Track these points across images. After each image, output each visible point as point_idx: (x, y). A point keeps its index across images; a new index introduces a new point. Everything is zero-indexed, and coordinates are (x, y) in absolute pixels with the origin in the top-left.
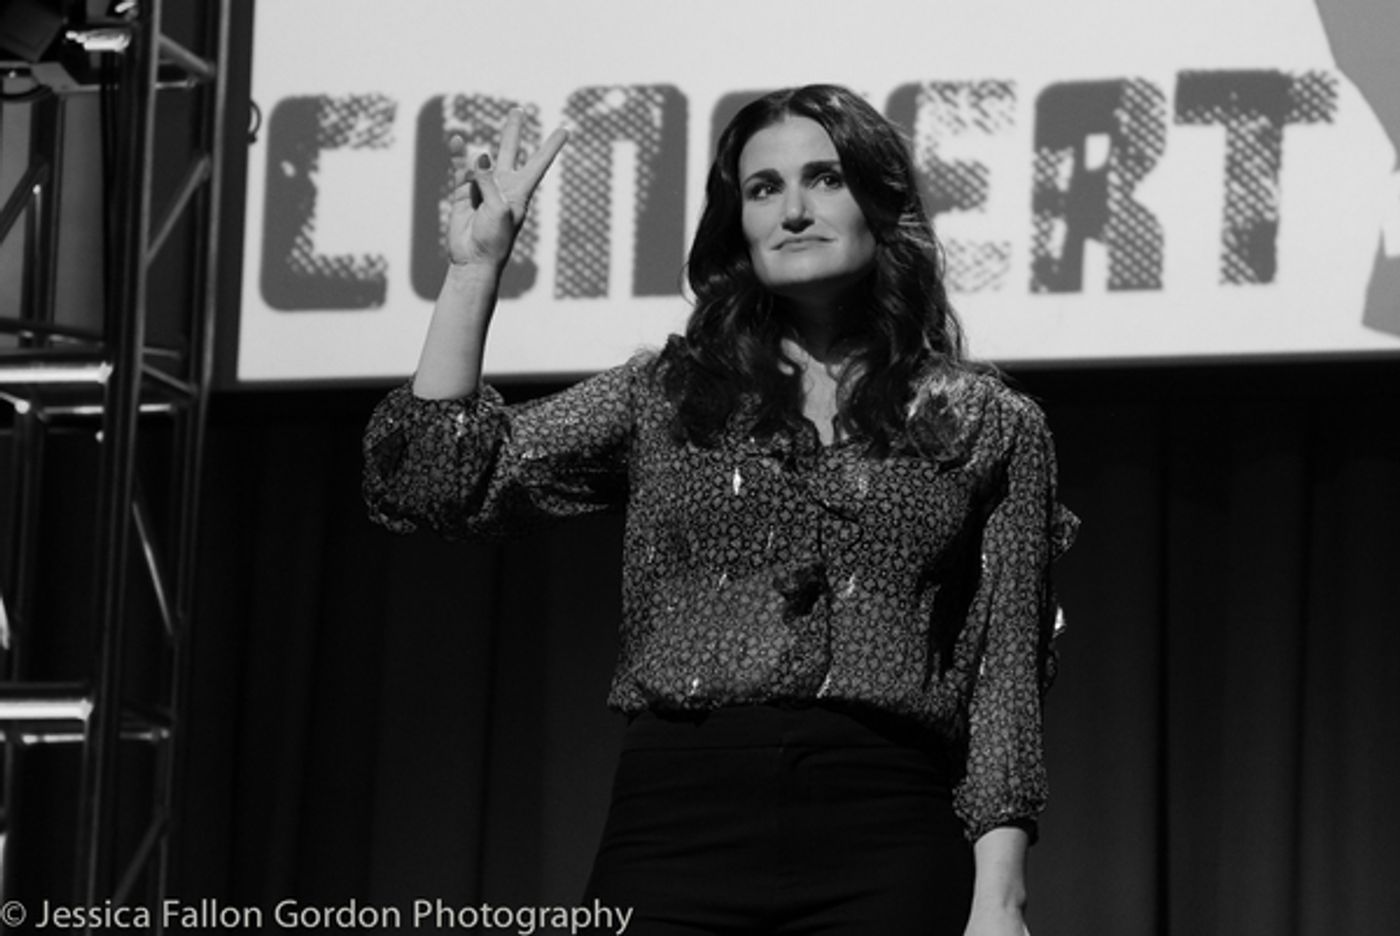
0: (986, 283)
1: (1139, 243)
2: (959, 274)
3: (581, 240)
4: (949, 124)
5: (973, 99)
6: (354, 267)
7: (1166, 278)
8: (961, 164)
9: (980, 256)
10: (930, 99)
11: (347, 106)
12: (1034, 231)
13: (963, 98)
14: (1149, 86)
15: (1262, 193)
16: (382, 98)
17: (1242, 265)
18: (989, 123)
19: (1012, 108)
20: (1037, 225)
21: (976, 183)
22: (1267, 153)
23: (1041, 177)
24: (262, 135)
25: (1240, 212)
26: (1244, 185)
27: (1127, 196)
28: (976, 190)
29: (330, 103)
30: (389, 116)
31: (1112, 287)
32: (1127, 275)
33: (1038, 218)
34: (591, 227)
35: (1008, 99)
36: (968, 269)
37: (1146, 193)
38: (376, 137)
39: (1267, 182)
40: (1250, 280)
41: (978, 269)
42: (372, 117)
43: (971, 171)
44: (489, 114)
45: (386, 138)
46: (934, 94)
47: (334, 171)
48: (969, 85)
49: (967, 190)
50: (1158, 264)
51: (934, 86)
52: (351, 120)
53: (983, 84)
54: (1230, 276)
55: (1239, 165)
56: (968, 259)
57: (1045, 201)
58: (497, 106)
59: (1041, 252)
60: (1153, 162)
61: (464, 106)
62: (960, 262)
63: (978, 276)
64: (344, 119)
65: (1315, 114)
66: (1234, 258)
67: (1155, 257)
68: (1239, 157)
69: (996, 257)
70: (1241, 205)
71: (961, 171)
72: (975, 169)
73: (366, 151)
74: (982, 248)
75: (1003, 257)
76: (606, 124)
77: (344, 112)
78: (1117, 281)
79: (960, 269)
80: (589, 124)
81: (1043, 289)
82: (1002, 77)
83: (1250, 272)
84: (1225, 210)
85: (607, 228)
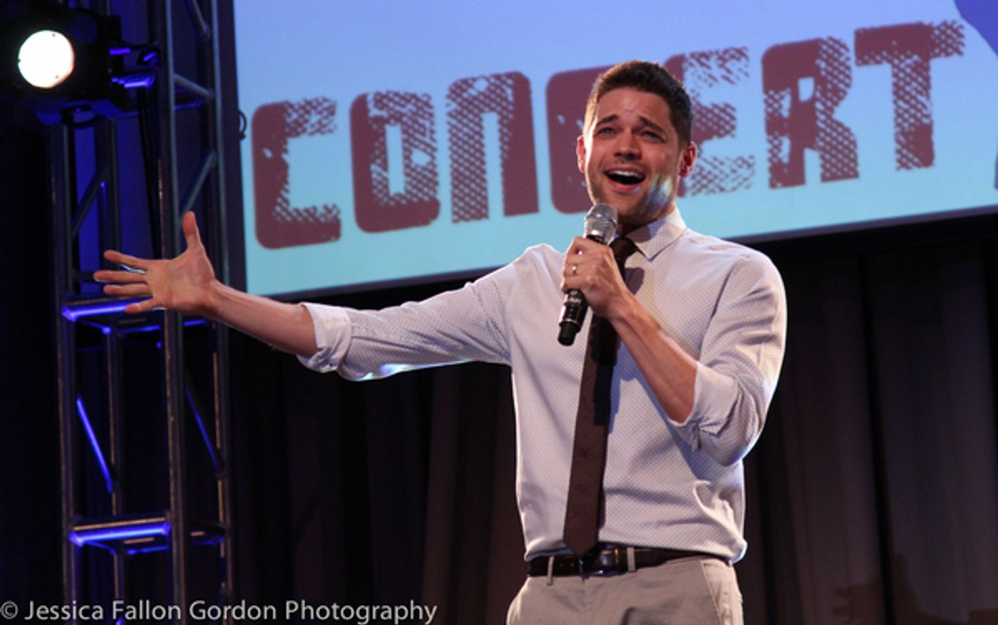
0: (740, 184)
1: (840, 147)
2: (722, 180)
3: (467, 182)
4: (705, 81)
5: (720, 62)
6: (318, 215)
7: (860, 169)
8: (715, 106)
9: (734, 167)
10: (691, 65)
11: (303, 108)
12: (769, 146)
13: (713, 62)
14: (837, 42)
15: (919, 106)
16: (325, 100)
17: (911, 156)
18: (732, 78)
19: (747, 66)
20: (770, 142)
21: (727, 118)
22: (920, 79)
23: (770, 110)
24: (248, 132)
25: (905, 120)
26: (907, 102)
27: (829, 117)
28: (727, 123)
29: (291, 106)
30: (331, 111)
31: (825, 179)
32: (834, 170)
33: (771, 138)
34: (473, 173)
35: (743, 60)
36: (727, 176)
37: (842, 113)
38: (324, 126)
39: (922, 99)
40: (917, 165)
41: (733, 176)
42: (320, 113)
43: (723, 110)
44: (398, 104)
45: (331, 126)
46: (693, 61)
47: (298, 152)
48: (717, 52)
49: (722, 123)
50: (855, 161)
51: (693, 55)
52: (307, 117)
53: (726, 51)
54: (903, 164)
55: (903, 89)
56: (726, 169)
57: (774, 125)
58: (403, 98)
59: (775, 160)
60: (845, 93)
61: (381, 100)
62: (722, 172)
63: (733, 180)
64: (302, 116)
65: (950, 50)
66: (905, 151)
67: (852, 156)
68: (901, 84)
69: (745, 166)
70: (906, 116)
71: (716, 111)
72: (726, 109)
73: (318, 137)
74: (735, 162)
75: (750, 166)
76: (476, 102)
77: (301, 112)
78: (828, 175)
79: (722, 176)
80: (465, 104)
81: (779, 184)
82: (738, 45)
83: (916, 160)
84: (895, 120)
85: (484, 172)
